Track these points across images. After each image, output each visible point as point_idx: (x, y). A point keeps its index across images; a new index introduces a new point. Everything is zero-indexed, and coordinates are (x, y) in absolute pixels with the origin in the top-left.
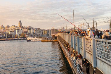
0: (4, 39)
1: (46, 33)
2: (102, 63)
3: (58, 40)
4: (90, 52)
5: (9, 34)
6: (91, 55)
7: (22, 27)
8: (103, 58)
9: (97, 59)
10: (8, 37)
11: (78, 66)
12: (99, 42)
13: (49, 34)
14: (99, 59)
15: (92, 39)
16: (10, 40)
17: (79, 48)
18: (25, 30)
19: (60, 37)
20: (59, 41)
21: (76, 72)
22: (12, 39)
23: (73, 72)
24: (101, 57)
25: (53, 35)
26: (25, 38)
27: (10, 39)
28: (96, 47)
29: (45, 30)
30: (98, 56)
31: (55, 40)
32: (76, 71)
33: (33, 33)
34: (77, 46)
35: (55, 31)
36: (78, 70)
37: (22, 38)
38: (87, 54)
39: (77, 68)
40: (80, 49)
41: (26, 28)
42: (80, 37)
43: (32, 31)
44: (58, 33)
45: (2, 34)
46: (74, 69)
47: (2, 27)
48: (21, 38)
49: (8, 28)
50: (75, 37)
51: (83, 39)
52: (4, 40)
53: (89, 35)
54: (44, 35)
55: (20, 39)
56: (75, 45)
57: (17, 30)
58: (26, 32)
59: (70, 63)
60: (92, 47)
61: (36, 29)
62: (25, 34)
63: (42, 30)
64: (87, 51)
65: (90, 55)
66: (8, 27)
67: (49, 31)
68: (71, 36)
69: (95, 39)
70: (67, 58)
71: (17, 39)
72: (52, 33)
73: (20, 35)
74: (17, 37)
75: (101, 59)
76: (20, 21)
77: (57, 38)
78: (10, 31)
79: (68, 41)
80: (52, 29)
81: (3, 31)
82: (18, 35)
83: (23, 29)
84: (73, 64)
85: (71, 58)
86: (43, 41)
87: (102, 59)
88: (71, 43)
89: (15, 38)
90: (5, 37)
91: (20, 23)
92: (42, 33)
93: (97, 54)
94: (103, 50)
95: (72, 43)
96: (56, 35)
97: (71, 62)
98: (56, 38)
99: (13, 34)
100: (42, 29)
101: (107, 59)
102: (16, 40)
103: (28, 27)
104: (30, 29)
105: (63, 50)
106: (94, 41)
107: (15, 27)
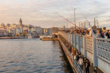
0: (4, 38)
1: (47, 32)
2: (103, 63)
3: (58, 38)
4: (91, 51)
5: (10, 32)
6: (92, 53)
7: (23, 26)
8: (104, 57)
9: (98, 58)
10: (8, 36)
11: (78, 65)
12: (100, 41)
13: (50, 33)
14: (100, 58)
15: (93, 38)
16: (10, 38)
17: (80, 47)
18: (25, 29)
19: (61, 35)
20: (60, 40)
21: (77, 72)
22: (12, 37)
23: (74, 71)
24: (101, 56)
25: (54, 33)
26: (26, 37)
27: (10, 37)
28: (97, 46)
29: (46, 29)
30: (99, 55)
31: (56, 39)
32: (77, 70)
33: (34, 32)
34: (78, 45)
35: (56, 29)
36: (78, 69)
37: (22, 37)
38: (88, 53)
39: (78, 67)
40: (81, 48)
41: (27, 26)
42: (81, 35)
43: (32, 30)
44: (59, 32)
45: (3, 32)
46: (74, 68)
47: (2, 25)
48: (22, 36)
49: (9, 26)
50: (75, 36)
51: (84, 38)
52: (5, 39)
53: (90, 34)
54: (45, 34)
55: (20, 37)
56: (76, 44)
57: (18, 28)
58: (27, 30)
59: (70, 62)
60: (93, 46)
61: (37, 27)
62: (26, 32)
63: (43, 29)
64: (88, 50)
65: (90, 54)
66: (9, 25)
67: (50, 30)
68: (72, 35)
69: (96, 38)
70: (68, 57)
71: (17, 37)
72: (53, 31)
73: (20, 33)
74: (18, 36)
75: (101, 58)
76: (21, 20)
78: (10, 30)
79: (69, 39)
80: (53, 28)
81: (3, 29)
82: (19, 33)
83: (23, 28)
84: (73, 63)
85: (72, 57)
86: (44, 39)
88: (72, 42)
89: (16, 37)
90: (6, 36)
91: (21, 21)
92: (43, 32)
93: (97, 53)
94: (104, 49)
95: (73, 42)
96: (57, 34)
97: (72, 61)
98: (56, 36)
99: (13, 33)
101: (108, 58)
102: (16, 38)
103: (28, 25)
104: (30, 27)
105: (64, 49)
106: (95, 40)
107: (15, 26)
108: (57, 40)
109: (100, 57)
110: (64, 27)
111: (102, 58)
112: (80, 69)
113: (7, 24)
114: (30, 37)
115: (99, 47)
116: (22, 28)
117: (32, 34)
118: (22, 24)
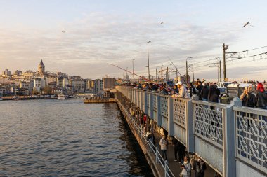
0: (10, 97)
1: (93, 86)
2: (205, 146)
3: (116, 99)
4: (181, 125)
5: (21, 87)
6: (185, 129)
7: (46, 75)
8: (207, 136)
9: (196, 138)
10: (18, 94)
13: (99, 88)
14: (199, 137)
15: (187, 100)
16: (22, 99)
17: (160, 116)
18: (51, 80)
19: (121, 93)
20: (119, 103)
22: (26, 97)
23: (148, 161)
24: (202, 134)
25: (107, 89)
26: (52, 96)
27: (22, 97)
28: (194, 115)
29: (91, 81)
30: (198, 131)
31: (111, 100)
32: (154, 159)
33: (68, 86)
35: (111, 82)
36: (157, 157)
37: (46, 96)
38: (176, 128)
40: (163, 119)
41: (53, 76)
42: (163, 95)
43: (65, 82)
44: (117, 87)
45: (7, 87)
47: (6, 73)
48: (44, 94)
49: (19, 75)
50: (152, 95)
51: (168, 101)
52: (11, 99)
54: (89, 90)
55: (42, 96)
56: (153, 110)
57: (37, 79)
58: (54, 83)
59: (141, 144)
60: (186, 115)
61: (74, 78)
62: (52, 87)
63: (85, 81)
64: (177, 122)
65: (181, 129)
66: (19, 73)
67: (99, 82)
68: (144, 94)
69: (193, 102)
70: (135, 134)
71: (36, 96)
72: (105, 85)
73: (42, 89)
74: (36, 94)
76: (42, 63)
77: (115, 96)
78: (22, 82)
79: (139, 102)
80: (105, 79)
81: (8, 80)
82: (39, 89)
83: (47, 79)
84: (147, 147)
85: (142, 134)
86: (88, 101)
87: (205, 138)
88: (144, 106)
89: (33, 96)
90: (13, 94)
91: (42, 65)
92: (85, 86)
93: (195, 128)
94: (207, 121)
95: (146, 107)
96: (112, 91)
97: (143, 143)
98: (112, 95)
99: (27, 88)
100: (84, 78)
102: (34, 98)
103: (57, 74)
104: (61, 77)
105: (127, 120)
106: (190, 104)
107: (32, 75)
108: (114, 102)
109: (200, 135)
110: (127, 77)
111: (202, 137)
112: (159, 157)
113: (16, 70)
114: (61, 96)
115: (197, 118)
116: (45, 79)
117: (64, 91)
118: (45, 71)
